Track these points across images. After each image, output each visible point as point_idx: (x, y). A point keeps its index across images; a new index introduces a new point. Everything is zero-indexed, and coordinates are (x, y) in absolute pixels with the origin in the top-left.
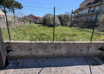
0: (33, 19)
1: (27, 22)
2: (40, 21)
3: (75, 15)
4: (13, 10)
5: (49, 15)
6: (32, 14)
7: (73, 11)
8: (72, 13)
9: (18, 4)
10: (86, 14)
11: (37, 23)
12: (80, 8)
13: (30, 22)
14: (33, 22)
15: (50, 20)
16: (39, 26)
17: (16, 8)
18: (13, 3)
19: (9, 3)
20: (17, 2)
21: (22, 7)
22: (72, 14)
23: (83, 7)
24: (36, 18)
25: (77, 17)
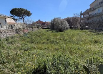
0: (41, 24)
1: (35, 27)
2: (47, 26)
3: (85, 16)
4: (23, 17)
5: (57, 19)
6: (40, 20)
7: (82, 13)
8: (81, 14)
9: (27, 11)
10: (99, 13)
11: (45, 28)
12: (90, 9)
13: (38, 28)
14: (41, 27)
15: (58, 24)
16: (48, 31)
17: (25, 16)
18: (23, 11)
19: (20, 11)
20: (26, 10)
21: (31, 14)
22: (81, 16)
23: (96, 6)
24: (44, 23)
25: (88, 19)
